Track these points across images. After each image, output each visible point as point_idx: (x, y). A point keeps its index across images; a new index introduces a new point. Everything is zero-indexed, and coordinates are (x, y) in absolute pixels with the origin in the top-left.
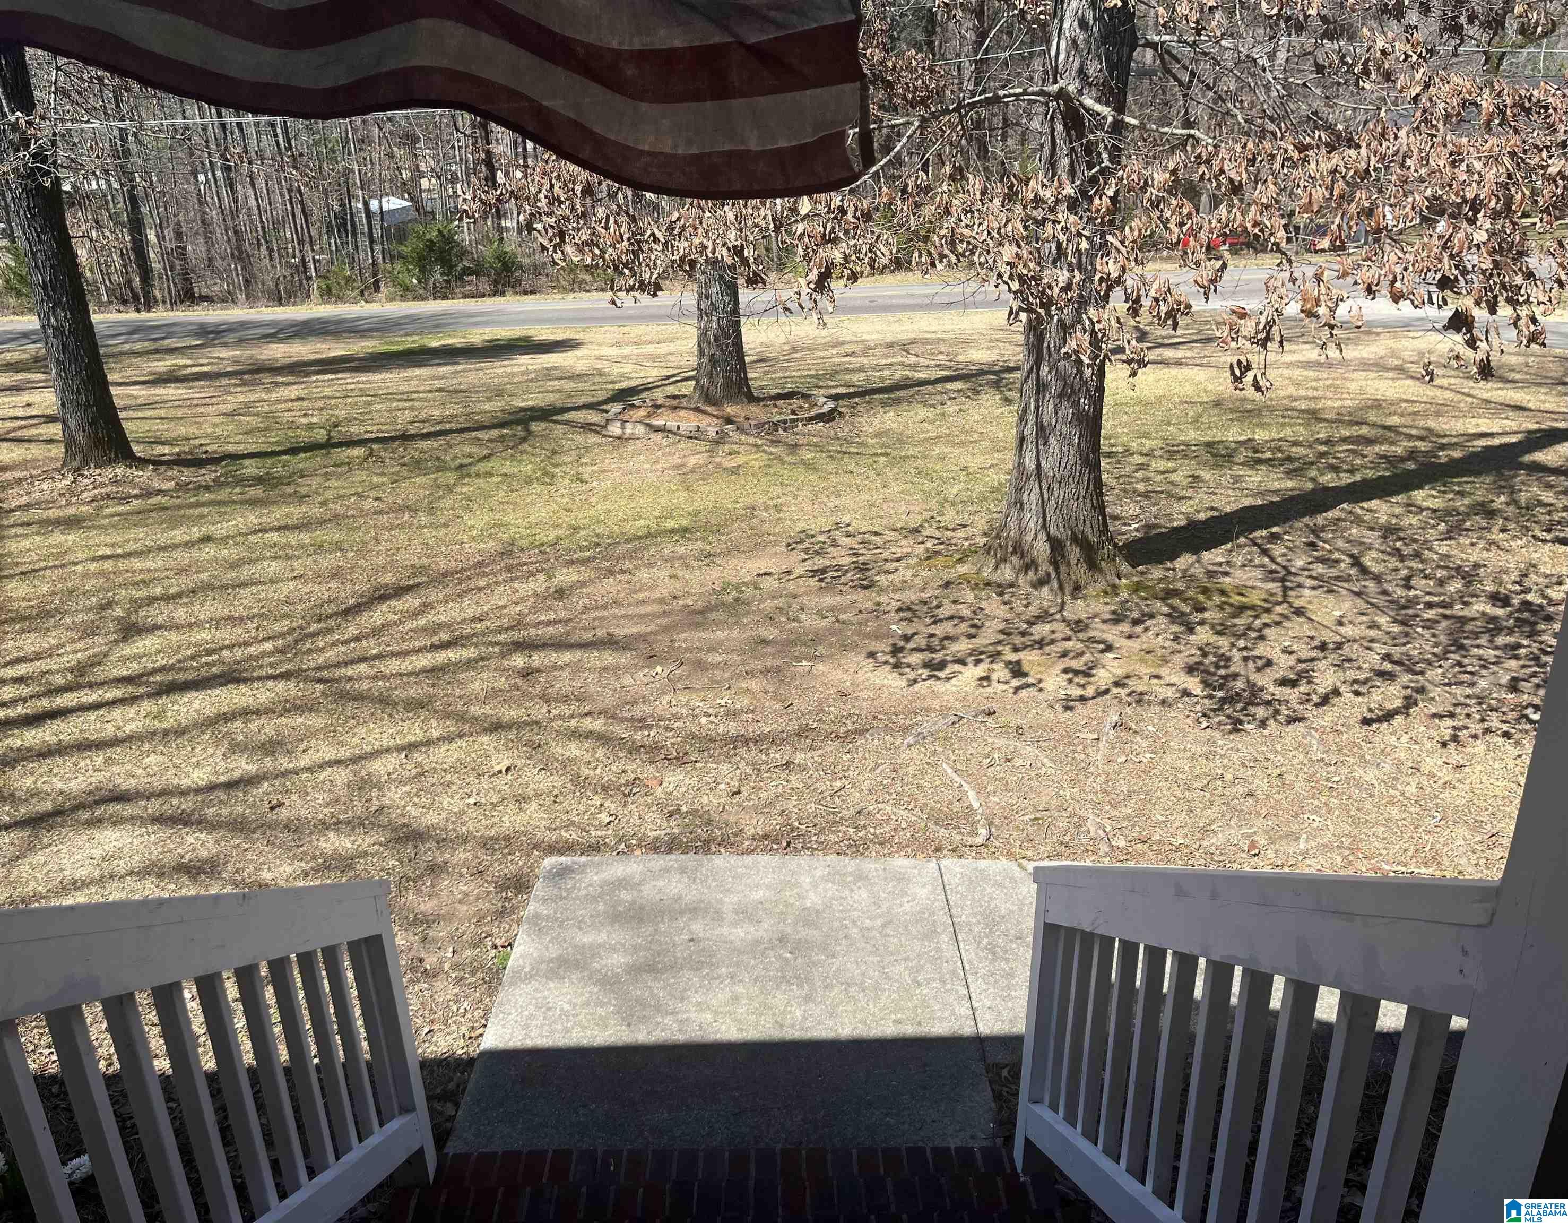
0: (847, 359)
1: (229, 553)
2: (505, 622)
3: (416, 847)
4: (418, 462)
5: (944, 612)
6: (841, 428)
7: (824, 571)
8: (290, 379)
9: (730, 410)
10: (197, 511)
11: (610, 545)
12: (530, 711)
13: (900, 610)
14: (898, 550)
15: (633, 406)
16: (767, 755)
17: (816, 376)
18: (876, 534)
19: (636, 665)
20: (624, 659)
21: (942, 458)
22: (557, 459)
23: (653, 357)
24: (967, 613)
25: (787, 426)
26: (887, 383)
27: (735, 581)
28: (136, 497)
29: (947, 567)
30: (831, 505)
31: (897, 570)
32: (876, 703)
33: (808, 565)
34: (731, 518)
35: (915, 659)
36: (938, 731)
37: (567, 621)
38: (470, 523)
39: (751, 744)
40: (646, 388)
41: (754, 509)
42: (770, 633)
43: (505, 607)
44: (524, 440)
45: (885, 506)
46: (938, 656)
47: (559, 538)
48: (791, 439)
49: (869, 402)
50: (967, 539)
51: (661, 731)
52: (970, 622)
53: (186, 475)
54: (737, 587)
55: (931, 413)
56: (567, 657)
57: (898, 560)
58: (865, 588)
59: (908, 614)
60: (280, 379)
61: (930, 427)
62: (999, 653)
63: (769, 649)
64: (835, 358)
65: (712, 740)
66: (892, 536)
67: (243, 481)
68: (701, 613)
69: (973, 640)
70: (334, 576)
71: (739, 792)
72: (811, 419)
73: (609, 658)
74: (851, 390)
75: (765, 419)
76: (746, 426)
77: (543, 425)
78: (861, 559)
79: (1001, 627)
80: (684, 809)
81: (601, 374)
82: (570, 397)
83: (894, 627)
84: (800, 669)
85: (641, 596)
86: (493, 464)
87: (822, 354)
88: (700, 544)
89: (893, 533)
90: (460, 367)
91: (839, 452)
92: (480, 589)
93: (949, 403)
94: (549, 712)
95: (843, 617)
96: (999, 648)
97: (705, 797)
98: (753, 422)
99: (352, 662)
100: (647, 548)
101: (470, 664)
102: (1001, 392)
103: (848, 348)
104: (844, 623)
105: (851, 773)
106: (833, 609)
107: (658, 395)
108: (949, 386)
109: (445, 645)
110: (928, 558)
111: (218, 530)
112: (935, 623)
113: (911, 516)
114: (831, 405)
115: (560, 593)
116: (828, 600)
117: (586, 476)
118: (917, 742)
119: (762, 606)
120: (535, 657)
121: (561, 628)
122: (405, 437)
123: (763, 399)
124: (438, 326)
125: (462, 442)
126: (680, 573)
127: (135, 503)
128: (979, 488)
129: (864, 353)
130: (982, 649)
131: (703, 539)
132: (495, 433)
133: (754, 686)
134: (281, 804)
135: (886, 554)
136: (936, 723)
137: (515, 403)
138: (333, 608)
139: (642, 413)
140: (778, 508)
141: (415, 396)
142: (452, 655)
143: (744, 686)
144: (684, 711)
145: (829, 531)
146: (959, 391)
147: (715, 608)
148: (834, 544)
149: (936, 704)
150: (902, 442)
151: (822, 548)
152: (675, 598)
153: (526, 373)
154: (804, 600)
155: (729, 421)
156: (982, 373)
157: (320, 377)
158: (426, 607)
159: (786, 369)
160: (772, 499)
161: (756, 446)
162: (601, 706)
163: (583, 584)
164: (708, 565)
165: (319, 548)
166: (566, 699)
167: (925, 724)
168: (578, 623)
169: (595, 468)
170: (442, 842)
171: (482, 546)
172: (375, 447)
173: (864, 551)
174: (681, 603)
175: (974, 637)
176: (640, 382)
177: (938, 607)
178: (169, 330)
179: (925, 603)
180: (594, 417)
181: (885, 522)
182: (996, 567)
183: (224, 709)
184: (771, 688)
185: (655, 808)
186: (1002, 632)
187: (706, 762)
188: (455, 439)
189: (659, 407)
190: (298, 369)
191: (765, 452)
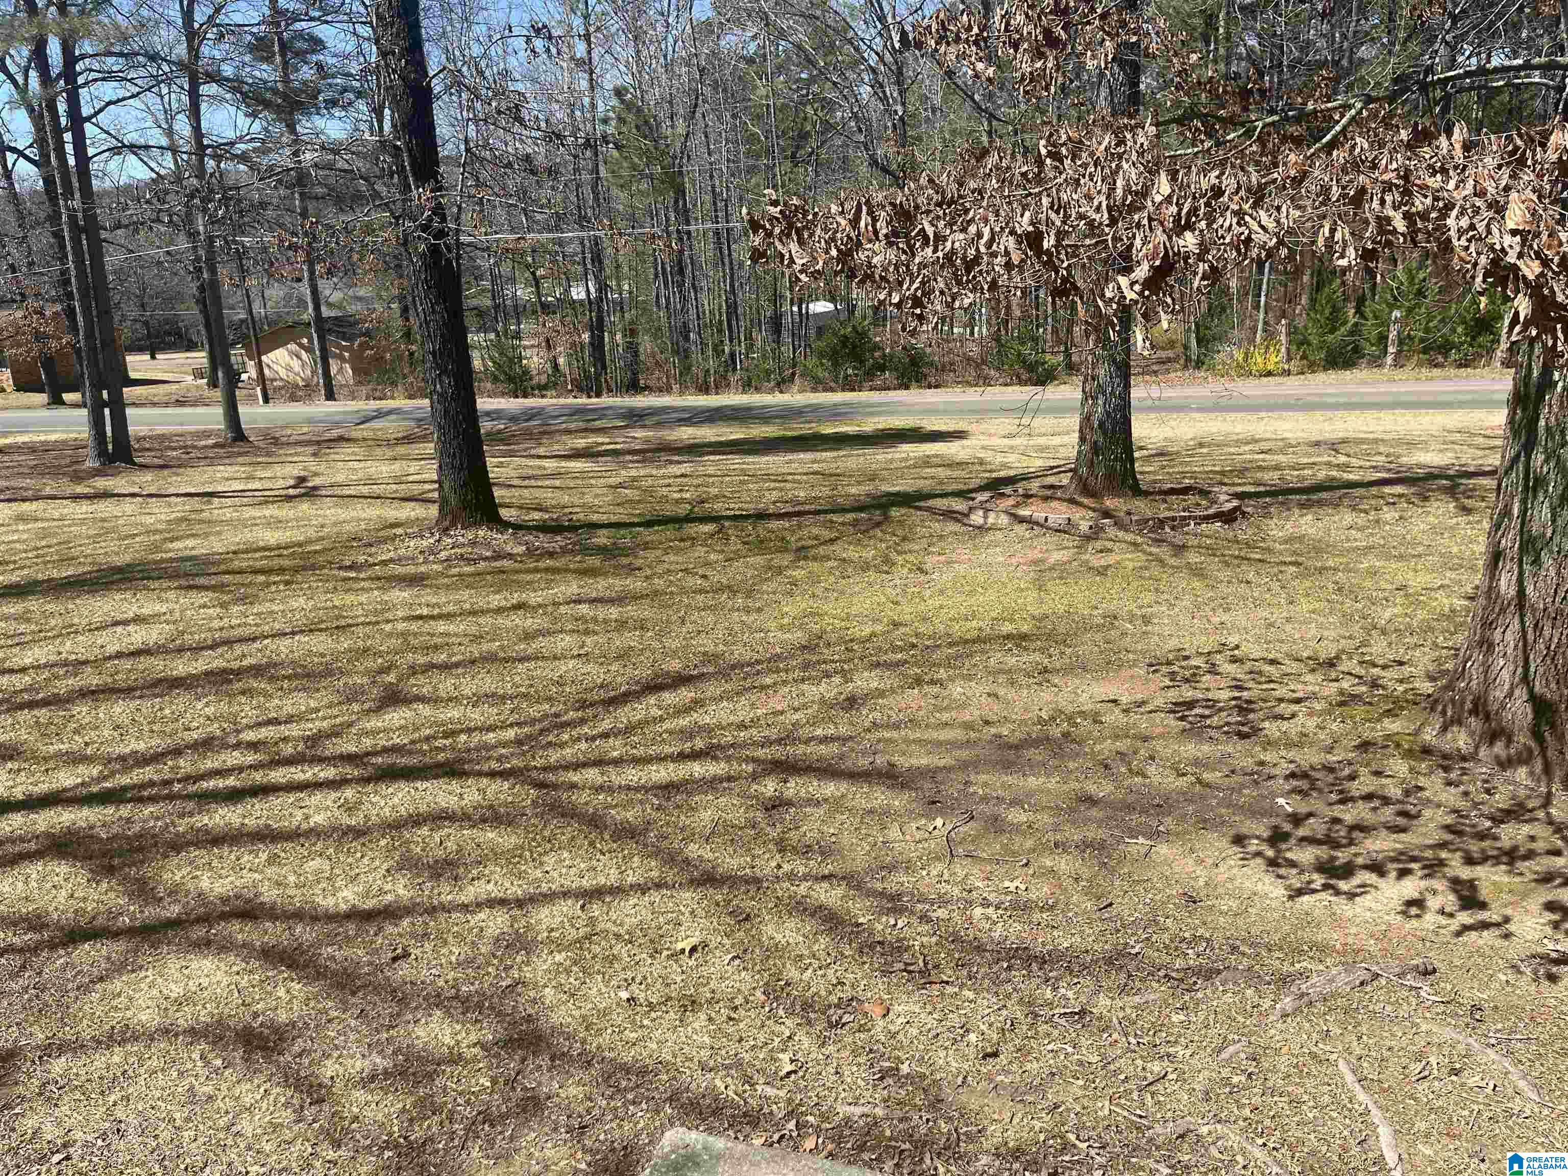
0: (1261, 456)
1: (530, 623)
2: (773, 733)
3: (523, 1060)
4: (762, 542)
5: (1356, 788)
6: (1243, 531)
7: (1190, 704)
8: (685, 458)
9: (1109, 503)
10: (529, 577)
11: (928, 647)
12: (757, 862)
13: (1293, 775)
14: (1300, 687)
15: (1003, 495)
16: (1055, 989)
17: (1222, 473)
18: (1273, 662)
19: (912, 812)
20: (898, 801)
21: (1373, 573)
22: (907, 546)
23: (1042, 449)
24: (1395, 792)
25: (1177, 524)
26: (1306, 483)
27: (1070, 709)
28: (486, 559)
29: (1369, 721)
30: (1216, 620)
31: (1293, 716)
32: (1240, 922)
33: (1173, 695)
34: (1087, 627)
35: (1306, 855)
36: (1334, 995)
37: (844, 740)
38: (786, 609)
39: (1035, 967)
40: (1025, 478)
41: (1115, 618)
42: (1102, 788)
43: (782, 712)
44: (878, 524)
45: (1288, 628)
46: (1342, 856)
47: (873, 634)
48: (1179, 540)
49: (1282, 503)
50: (1401, 681)
51: (914, 920)
52: (1399, 807)
53: (542, 541)
54: (1070, 719)
55: (1361, 519)
56: (830, 789)
57: (1298, 701)
58: (1243, 736)
59: (1304, 784)
60: (676, 458)
61: (1359, 535)
62: (1442, 863)
63: (1095, 813)
64: (1247, 454)
65: (980, 949)
66: (1293, 667)
67: (587, 550)
68: (1017, 747)
69: (1402, 836)
70: (618, 658)
71: (995, 1055)
72: (1207, 519)
73: (880, 797)
74: (1262, 489)
75: (1149, 514)
76: (1127, 519)
77: (903, 511)
78: (1245, 694)
79: (1449, 821)
80: (905, 1069)
81: (981, 462)
82: (941, 483)
83: (1281, 801)
84: (1133, 849)
85: (945, 716)
86: (837, 547)
87: (1232, 450)
88: (1037, 657)
89: (1295, 664)
90: (841, 453)
91: (1237, 557)
92: (763, 688)
93: (1385, 508)
94: (779, 867)
95: (1207, 776)
96: (1444, 855)
97: (942, 1054)
98: (1134, 518)
99: (584, 765)
100: (970, 655)
101: (712, 784)
102: (1457, 500)
103: (1265, 446)
104: (1208, 785)
105: (1179, 1051)
106: (1196, 762)
107: (1034, 486)
108: (1387, 490)
109: (695, 755)
110: (1342, 704)
111: (534, 598)
112: (1342, 802)
113: (1323, 644)
114: (1235, 503)
115: (852, 702)
116: (1190, 749)
117: (928, 567)
118: (1297, 1011)
119: (1098, 747)
120: (791, 784)
121: (834, 749)
122: (761, 516)
123: (1152, 493)
124: (836, 415)
125: (815, 524)
126: (1001, 692)
127: (482, 565)
128: (1421, 614)
129: (1282, 451)
130: (1416, 853)
131: (1042, 650)
132: (850, 516)
133: (1063, 866)
134: (406, 955)
135: (1281, 692)
136: (1332, 981)
137: (883, 488)
138: (603, 694)
139: (1011, 502)
140: (1146, 620)
141: (790, 478)
142: (697, 769)
143: (1049, 863)
144: (956, 891)
145: (1209, 653)
146: (1400, 496)
147: (1035, 743)
148: (1213, 670)
149: (1335, 938)
150: (1318, 551)
151: (1194, 675)
152: (987, 723)
153: (906, 460)
154: (1158, 745)
155: (1107, 514)
156: (1431, 476)
157: (712, 458)
158: (697, 704)
159: (1187, 464)
160: (1141, 607)
161: (1135, 544)
162: (849, 867)
163: (881, 694)
164: (1040, 684)
165: (622, 624)
166: (807, 851)
167: (1314, 979)
168: (859, 744)
169: (942, 558)
170: (559, 1058)
171: (788, 636)
172: (727, 524)
173: (1251, 684)
174: (993, 731)
175: (1404, 830)
176: (1021, 471)
177: (1352, 777)
178: (602, 412)
179: (1331, 770)
180: (959, 505)
181: (1285, 648)
182: (1444, 729)
183: (423, 808)
184: (1086, 873)
185: (862, 1059)
186: (1448, 828)
187: (961, 987)
188: (810, 519)
189: (1032, 496)
190: (695, 450)
191: (1144, 552)
